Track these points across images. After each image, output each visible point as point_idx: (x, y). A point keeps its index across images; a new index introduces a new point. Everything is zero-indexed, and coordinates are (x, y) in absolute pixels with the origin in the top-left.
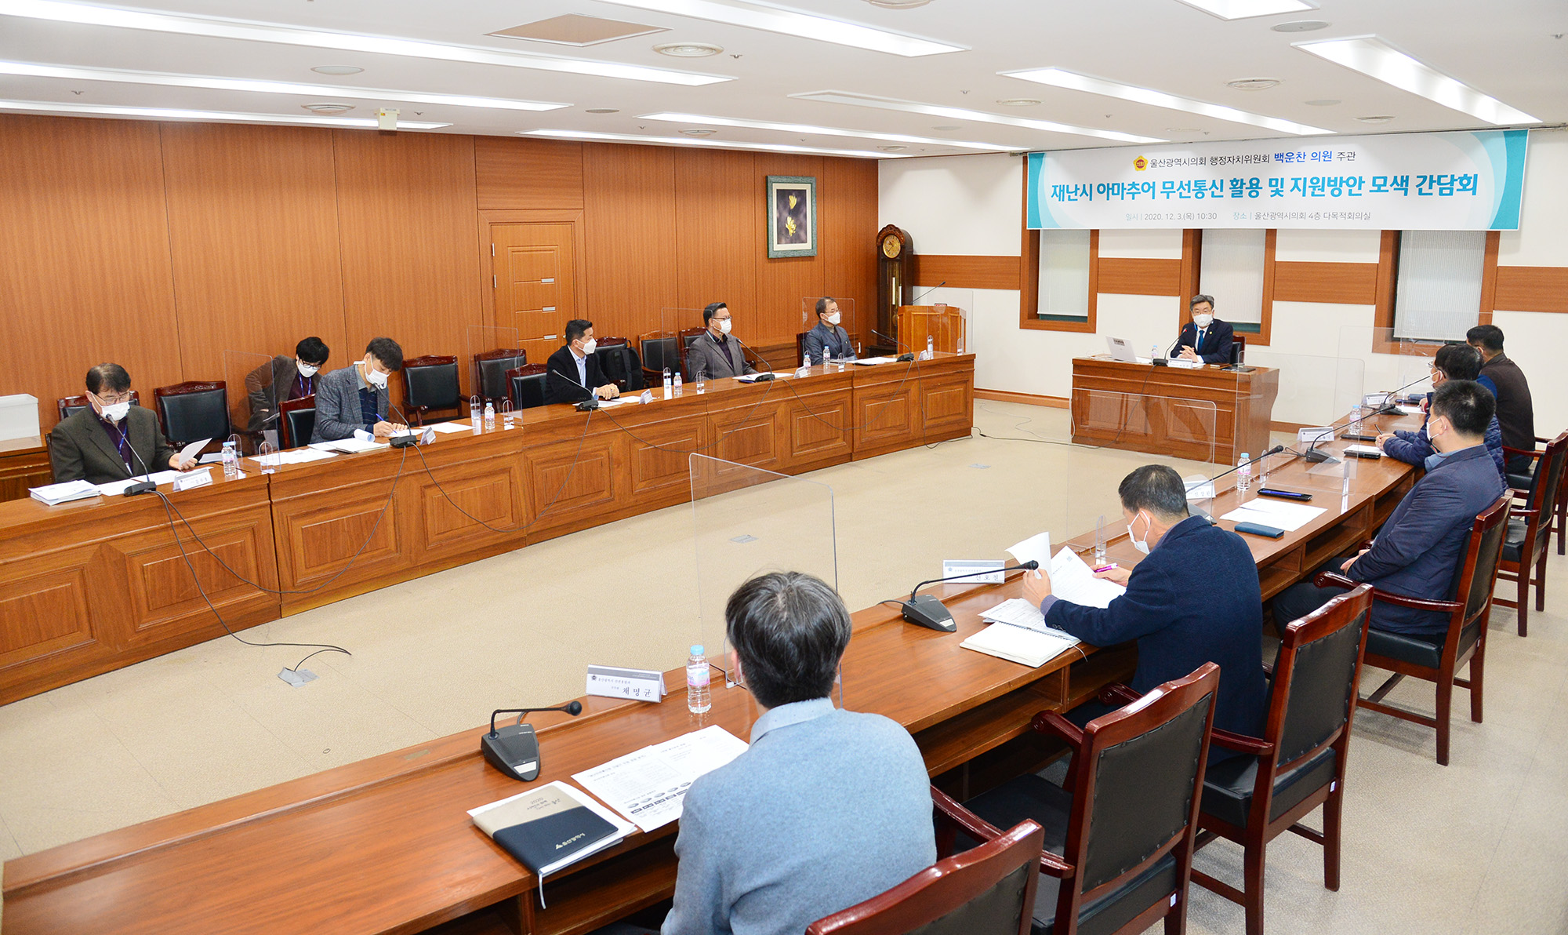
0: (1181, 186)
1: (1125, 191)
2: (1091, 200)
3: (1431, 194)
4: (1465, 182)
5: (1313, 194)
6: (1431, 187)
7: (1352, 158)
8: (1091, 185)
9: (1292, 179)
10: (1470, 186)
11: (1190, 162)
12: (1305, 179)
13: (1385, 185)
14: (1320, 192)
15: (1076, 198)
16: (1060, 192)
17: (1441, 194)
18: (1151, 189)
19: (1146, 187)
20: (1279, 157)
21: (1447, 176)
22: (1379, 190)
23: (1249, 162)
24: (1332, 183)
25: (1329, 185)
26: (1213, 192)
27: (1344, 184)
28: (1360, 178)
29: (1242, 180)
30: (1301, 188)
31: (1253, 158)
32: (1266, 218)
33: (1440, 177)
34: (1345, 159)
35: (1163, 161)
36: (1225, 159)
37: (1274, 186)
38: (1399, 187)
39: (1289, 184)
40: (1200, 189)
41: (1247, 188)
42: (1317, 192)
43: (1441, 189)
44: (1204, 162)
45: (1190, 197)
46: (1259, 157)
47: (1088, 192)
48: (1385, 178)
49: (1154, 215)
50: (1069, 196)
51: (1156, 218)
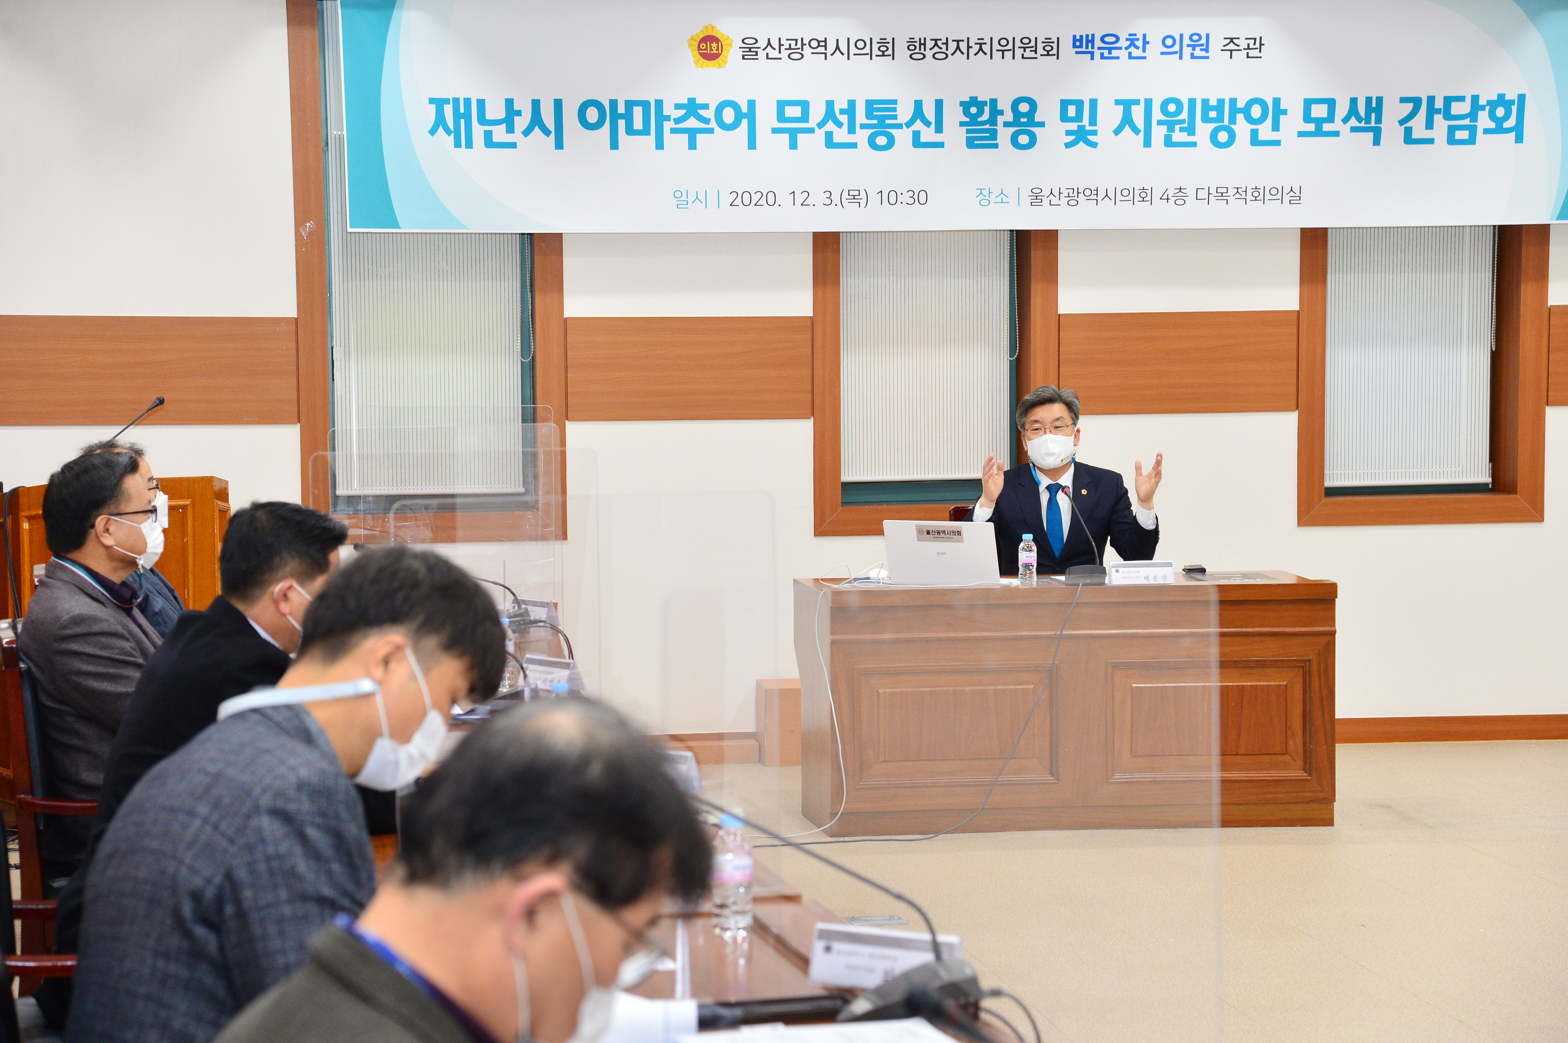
0: (830, 113)
1: (668, 126)
2: (559, 145)
3: (1431, 141)
4: (1500, 112)
5: (1169, 142)
6: (1429, 125)
8: (558, 104)
10: (1511, 123)
11: (853, 50)
12: (1148, 103)
13: (1331, 118)
14: (1182, 137)
15: (509, 138)
16: (457, 119)
17: (1451, 140)
18: (745, 122)
19: (729, 115)
20: (1083, 44)
21: (1461, 99)
22: (1318, 132)
23: (1008, 55)
24: (1213, 114)
25: (1206, 119)
26: (916, 135)
27: (1240, 117)
29: (994, 102)
30: (1140, 124)
31: (1018, 44)
32: (1055, 201)
33: (1448, 100)
34: (1240, 56)
35: (775, 44)
36: (946, 44)
37: (1071, 120)
38: (1363, 124)
39: (1109, 116)
40: (882, 123)
41: (1006, 124)
42: (1178, 136)
43: (1452, 130)
44: (890, 52)
45: (854, 145)
46: (1033, 44)
47: (549, 122)
48: (1331, 103)
49: (746, 195)
50: (488, 135)
51: (763, 201)
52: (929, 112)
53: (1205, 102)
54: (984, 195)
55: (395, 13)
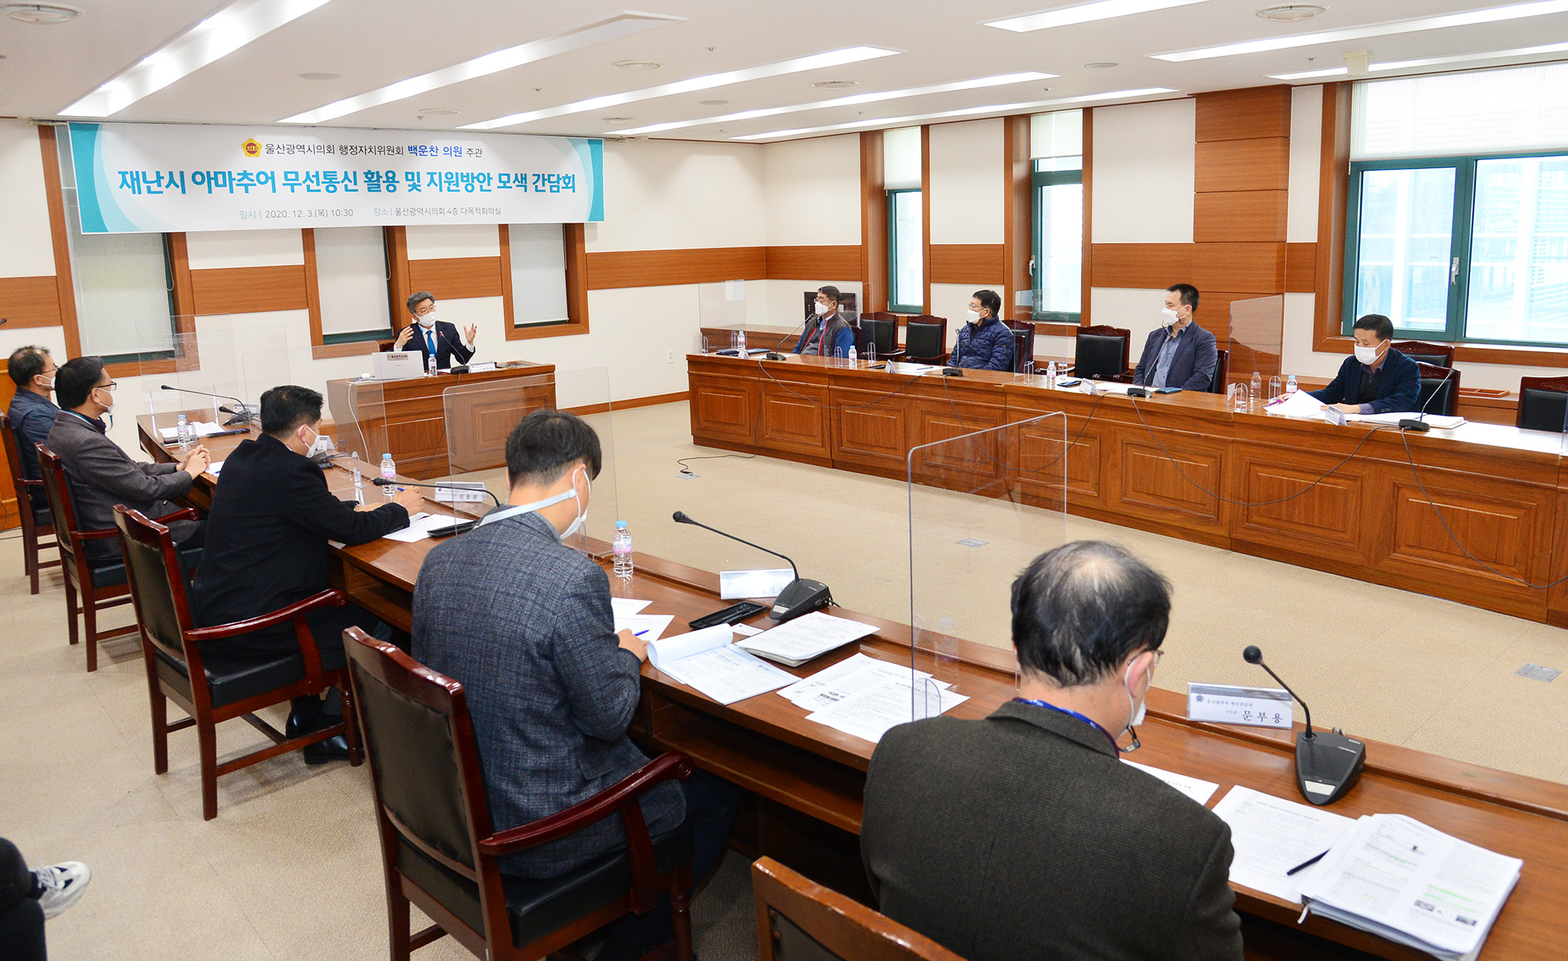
0: (308, 177)
1: (234, 183)
2: (184, 191)
3: (544, 191)
4: (567, 181)
5: (449, 190)
6: (543, 185)
7: (480, 155)
8: (182, 173)
9: (428, 173)
10: (571, 185)
11: (316, 150)
12: (440, 173)
13: (509, 182)
14: (454, 188)
15: (159, 189)
16: (133, 181)
17: (551, 191)
18: (270, 180)
19: (262, 178)
20: (412, 149)
21: (554, 175)
22: (505, 187)
23: (382, 153)
24: (465, 179)
25: (462, 181)
26: (346, 186)
27: (475, 180)
28: (488, 174)
29: (378, 172)
30: (437, 182)
31: (386, 149)
32: (406, 213)
33: (549, 176)
34: (473, 156)
35: (281, 147)
36: (356, 148)
37: (410, 180)
38: (520, 184)
40: (331, 181)
41: (384, 182)
43: (551, 187)
44: (332, 151)
46: (392, 149)
47: (178, 182)
48: (508, 175)
49: (273, 213)
50: (149, 188)
51: (281, 215)
52: (351, 177)
55: (98, 132)
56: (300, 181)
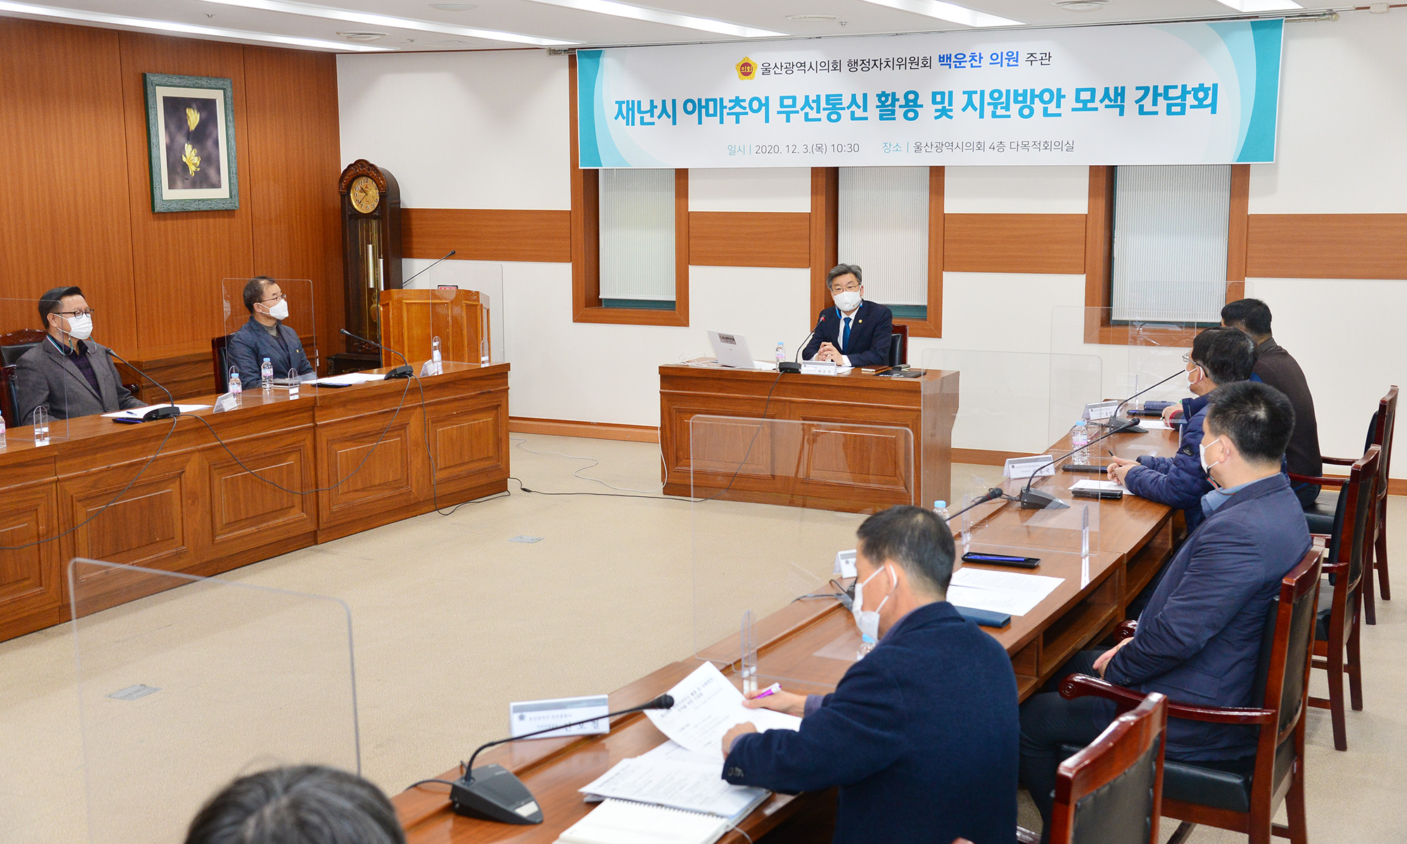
0: (807, 102)
1: (726, 111)
2: (674, 123)
3: (1156, 113)
4: (1201, 95)
5: (994, 115)
6: (1155, 103)
7: (1047, 62)
8: (674, 101)
9: (964, 93)
10: (1208, 101)
11: (819, 67)
12: (982, 93)
13: (1092, 100)
14: (1003, 112)
15: (651, 120)
16: (628, 111)
17: (1169, 112)
18: (764, 108)
19: (755, 105)
20: (945, 60)
21: (1176, 87)
22: (1085, 108)
23: (903, 67)
24: (1020, 99)
25: (1016, 101)
26: (853, 113)
27: (1037, 100)
29: (894, 94)
30: (977, 104)
31: (908, 61)
32: (929, 149)
33: (1167, 88)
34: (1036, 64)
35: (779, 66)
36: (869, 62)
37: (939, 103)
38: (1113, 103)
39: (960, 100)
40: (834, 108)
41: (901, 106)
42: (1000, 112)
43: (1169, 106)
44: (838, 68)
45: (819, 120)
46: (916, 60)
47: (670, 112)
48: (1093, 91)
49: (764, 148)
50: (642, 118)
51: (772, 151)
52: (860, 101)
53: (1016, 91)
54: (887, 147)
55: (601, 59)
56: (798, 108)
